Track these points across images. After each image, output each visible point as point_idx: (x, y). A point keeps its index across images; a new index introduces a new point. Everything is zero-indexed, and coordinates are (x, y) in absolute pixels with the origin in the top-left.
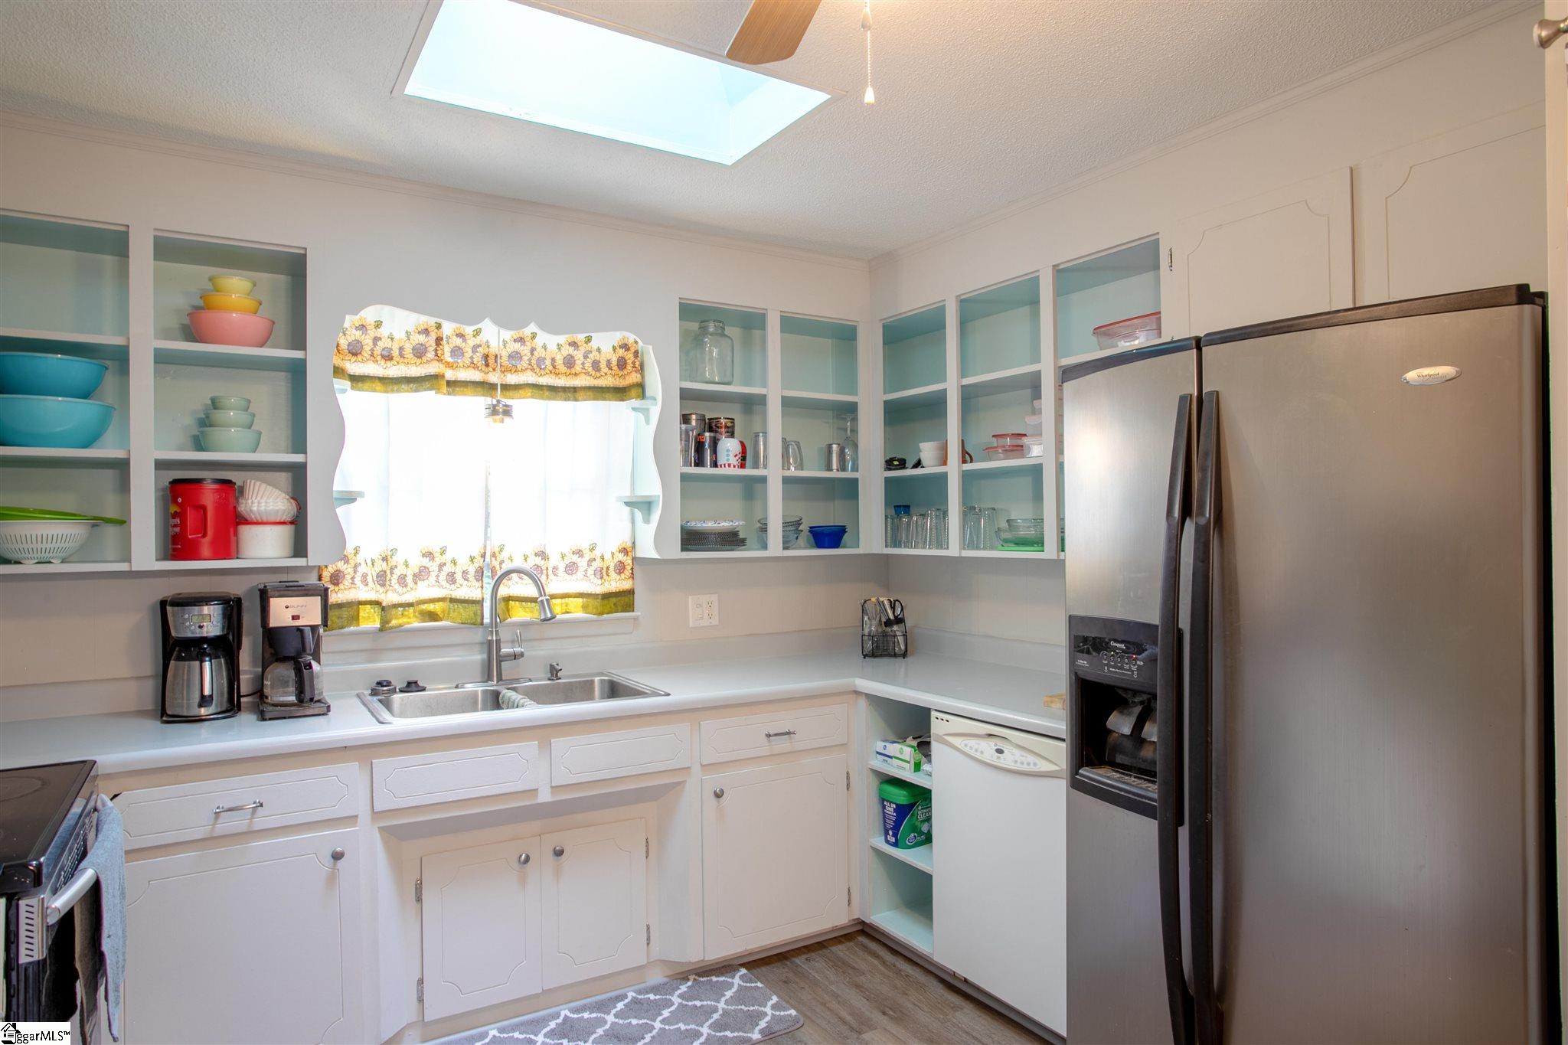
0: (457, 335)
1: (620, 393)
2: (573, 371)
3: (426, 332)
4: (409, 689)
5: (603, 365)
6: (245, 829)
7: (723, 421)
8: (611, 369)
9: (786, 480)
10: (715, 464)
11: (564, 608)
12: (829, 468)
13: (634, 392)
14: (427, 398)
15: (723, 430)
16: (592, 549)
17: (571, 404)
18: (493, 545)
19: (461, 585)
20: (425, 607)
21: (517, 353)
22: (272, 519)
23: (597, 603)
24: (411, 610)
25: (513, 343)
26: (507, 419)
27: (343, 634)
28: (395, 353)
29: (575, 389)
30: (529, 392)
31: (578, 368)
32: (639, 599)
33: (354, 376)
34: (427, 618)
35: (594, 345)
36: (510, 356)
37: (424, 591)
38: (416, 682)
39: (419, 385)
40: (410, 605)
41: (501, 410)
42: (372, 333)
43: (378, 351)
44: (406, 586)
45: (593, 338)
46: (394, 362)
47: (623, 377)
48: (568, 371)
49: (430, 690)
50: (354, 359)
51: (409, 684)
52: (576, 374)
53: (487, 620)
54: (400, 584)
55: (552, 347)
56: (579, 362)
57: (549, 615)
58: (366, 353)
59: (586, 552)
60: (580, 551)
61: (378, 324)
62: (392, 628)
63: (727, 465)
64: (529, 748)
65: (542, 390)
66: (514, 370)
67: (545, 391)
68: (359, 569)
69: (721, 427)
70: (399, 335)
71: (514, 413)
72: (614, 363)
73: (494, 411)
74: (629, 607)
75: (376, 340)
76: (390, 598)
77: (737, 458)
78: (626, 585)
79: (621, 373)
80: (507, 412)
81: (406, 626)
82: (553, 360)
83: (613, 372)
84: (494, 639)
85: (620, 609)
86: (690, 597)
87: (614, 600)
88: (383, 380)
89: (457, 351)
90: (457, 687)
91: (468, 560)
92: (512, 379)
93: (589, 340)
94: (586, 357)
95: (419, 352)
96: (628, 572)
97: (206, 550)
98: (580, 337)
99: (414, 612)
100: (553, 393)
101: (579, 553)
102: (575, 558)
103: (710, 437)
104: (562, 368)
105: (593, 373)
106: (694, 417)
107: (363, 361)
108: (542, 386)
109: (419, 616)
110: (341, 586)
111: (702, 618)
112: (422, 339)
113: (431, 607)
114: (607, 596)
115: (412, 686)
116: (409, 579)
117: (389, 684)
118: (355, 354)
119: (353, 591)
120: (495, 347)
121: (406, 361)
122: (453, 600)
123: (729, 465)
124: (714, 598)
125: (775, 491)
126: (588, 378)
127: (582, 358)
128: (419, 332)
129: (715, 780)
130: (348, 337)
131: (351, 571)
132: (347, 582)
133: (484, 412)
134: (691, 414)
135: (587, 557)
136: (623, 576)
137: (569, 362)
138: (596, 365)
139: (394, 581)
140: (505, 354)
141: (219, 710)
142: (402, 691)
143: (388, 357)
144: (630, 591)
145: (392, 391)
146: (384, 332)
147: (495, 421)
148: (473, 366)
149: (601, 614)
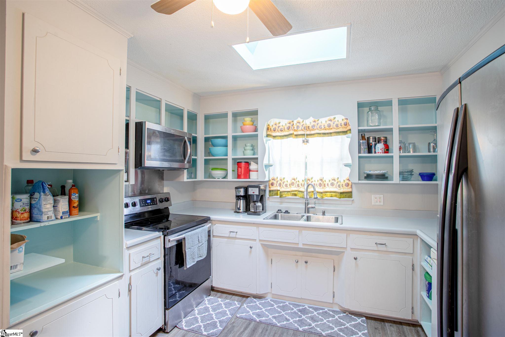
0: (298, 123)
1: (345, 132)
2: (330, 128)
3: (290, 123)
4: (285, 213)
5: (339, 125)
6: (234, 237)
7: (382, 138)
8: (341, 126)
9: (400, 157)
10: (375, 153)
11: (331, 195)
12: (429, 151)
13: (348, 132)
14: (290, 139)
15: (382, 141)
16: (338, 178)
17: (330, 137)
18: (309, 176)
19: (301, 187)
20: (293, 192)
21: (314, 125)
22: (255, 170)
23: (338, 195)
24: (289, 193)
25: (313, 123)
26: (307, 143)
27: (273, 197)
28: (283, 129)
29: (331, 133)
30: (316, 135)
31: (332, 127)
32: (354, 194)
33: (274, 136)
34: (294, 196)
35: (336, 119)
36: (312, 126)
37: (293, 188)
38: (287, 211)
39: (288, 137)
40: (289, 192)
41: (305, 141)
42: (278, 125)
43: (279, 129)
44: (287, 187)
45: (336, 118)
46: (283, 132)
47: (346, 128)
48: (329, 128)
49: (291, 213)
50: (274, 132)
51: (286, 211)
52: (331, 129)
53: (305, 197)
54: (285, 186)
55: (324, 122)
56: (332, 125)
57: (316, 197)
58: (276, 130)
59: (336, 180)
60: (335, 179)
61: (279, 123)
62: (283, 197)
63: (378, 153)
64: (296, 231)
65: (321, 134)
66: (313, 130)
67: (321, 135)
68: (278, 182)
69: (382, 140)
70: (284, 125)
71: (309, 142)
72: (343, 124)
73: (304, 142)
74: (351, 197)
75: (279, 127)
76: (282, 190)
77: (382, 150)
78: (350, 190)
79: (345, 127)
80: (307, 142)
81: (287, 197)
82: (324, 126)
83: (342, 127)
84: (307, 202)
85: (347, 197)
86: (372, 195)
87: (345, 194)
88: (280, 136)
89: (298, 127)
90: (297, 214)
91: (302, 181)
92: (313, 132)
93: (335, 118)
94: (334, 123)
95: (289, 128)
96: (350, 186)
97: (242, 177)
98: (332, 117)
99: (290, 193)
100: (324, 135)
101: (334, 180)
102: (333, 181)
103: (374, 144)
104: (327, 128)
105: (336, 128)
106: (371, 138)
107: (276, 132)
108: (320, 133)
109: (292, 195)
110: (274, 186)
111: (377, 202)
112: (289, 125)
113: (295, 192)
114: (341, 193)
115: (287, 212)
116: (288, 185)
117: (281, 210)
118: (274, 131)
119: (276, 187)
120: (308, 124)
121: (285, 131)
122: (299, 191)
123: (379, 153)
124: (382, 196)
125: (396, 160)
126: (334, 129)
127: (333, 124)
128: (289, 123)
129: (356, 254)
130: (273, 127)
131: (276, 182)
132: (275, 185)
133: (302, 142)
134: (370, 137)
135: (337, 181)
136: (348, 187)
137: (329, 126)
138: (337, 126)
139: (284, 185)
140: (310, 126)
141: (243, 211)
142: (284, 213)
143: (282, 131)
144: (350, 192)
145: (283, 139)
146: (281, 125)
147: (305, 144)
148: (302, 130)
149: (341, 198)
